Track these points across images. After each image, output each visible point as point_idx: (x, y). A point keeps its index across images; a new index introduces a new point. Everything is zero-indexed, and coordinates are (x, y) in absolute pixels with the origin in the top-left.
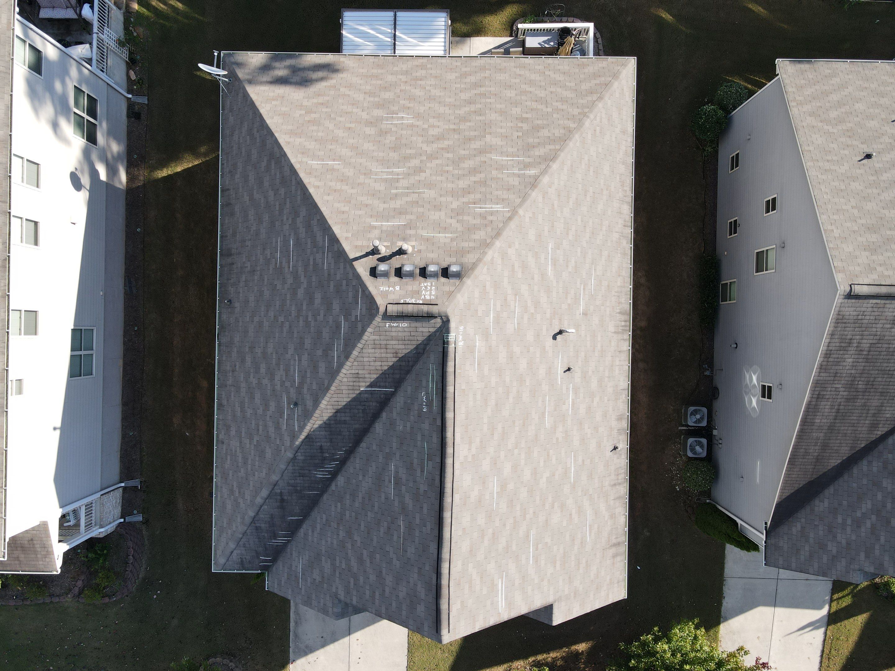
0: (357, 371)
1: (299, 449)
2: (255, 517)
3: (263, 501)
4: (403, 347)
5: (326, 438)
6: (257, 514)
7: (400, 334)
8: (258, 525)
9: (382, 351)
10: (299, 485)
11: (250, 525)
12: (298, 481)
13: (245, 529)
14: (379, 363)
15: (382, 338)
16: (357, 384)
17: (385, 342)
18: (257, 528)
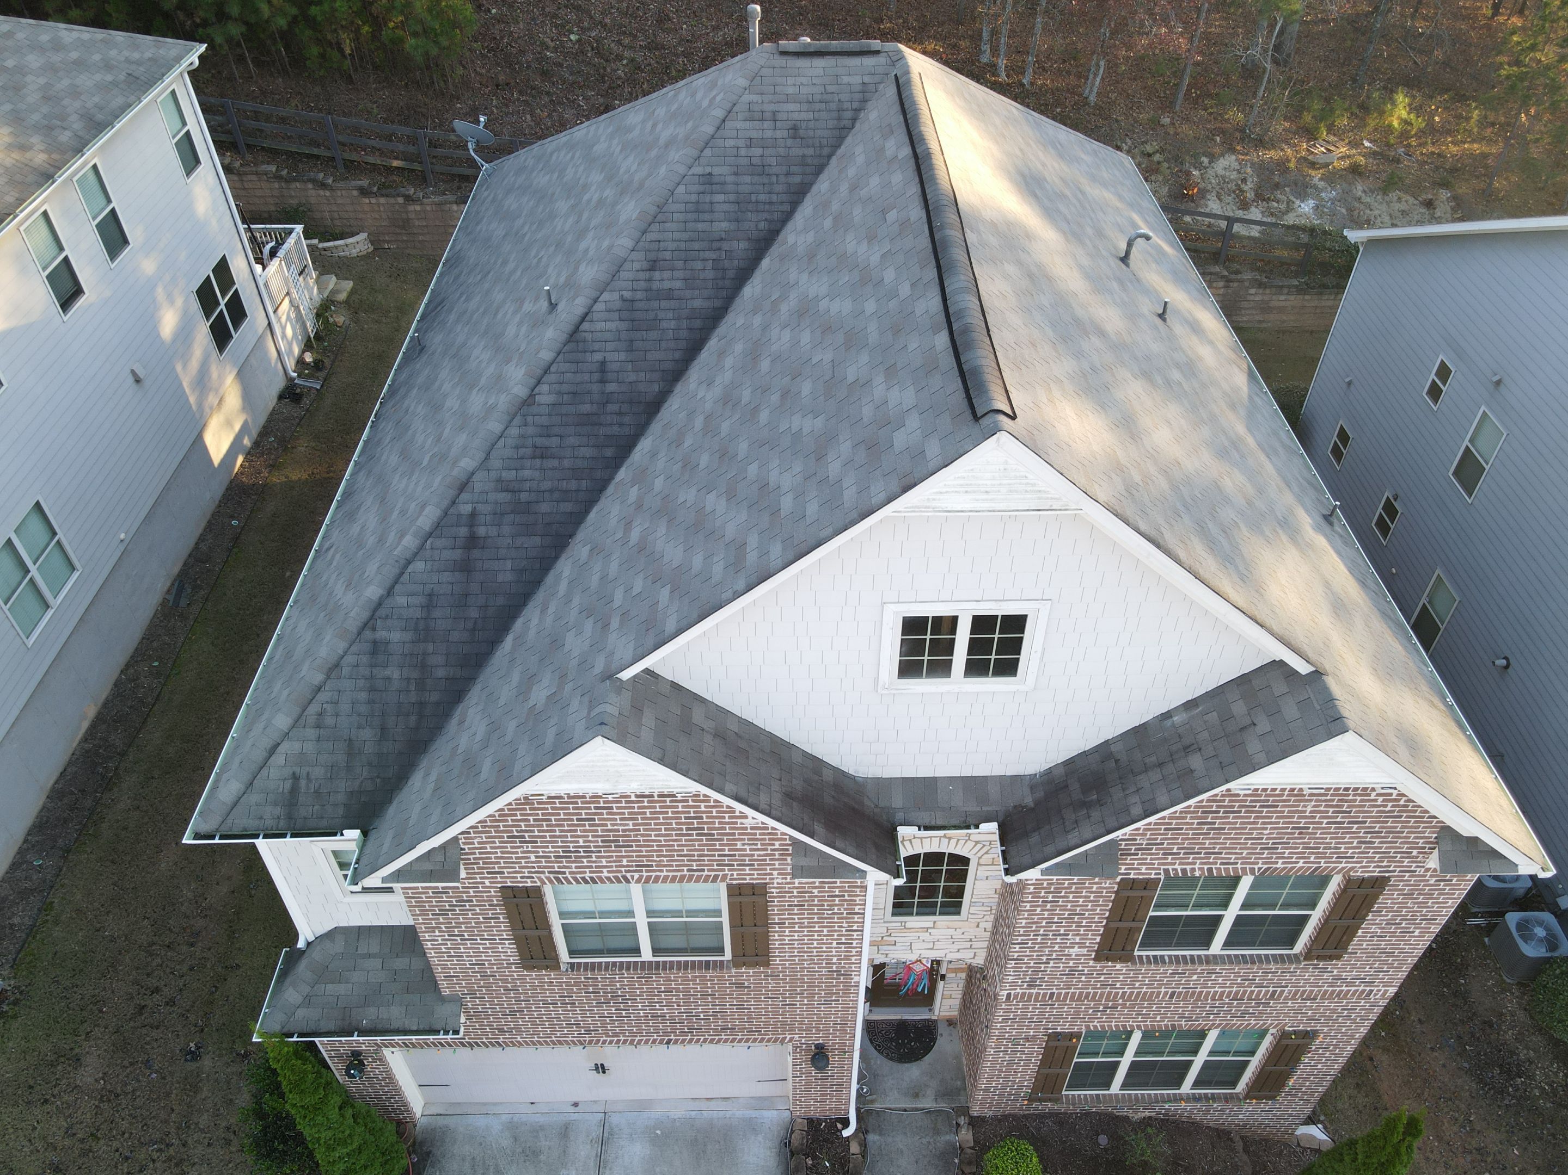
0: (708, 170)
1: (546, 372)
2: (380, 604)
3: (417, 542)
4: (811, 115)
5: (619, 340)
6: (390, 592)
7: (804, 90)
8: (381, 634)
9: (766, 124)
10: (527, 485)
11: (359, 634)
12: (527, 473)
13: (341, 652)
14: (758, 151)
15: (766, 98)
16: (707, 198)
17: (771, 107)
18: (377, 649)
